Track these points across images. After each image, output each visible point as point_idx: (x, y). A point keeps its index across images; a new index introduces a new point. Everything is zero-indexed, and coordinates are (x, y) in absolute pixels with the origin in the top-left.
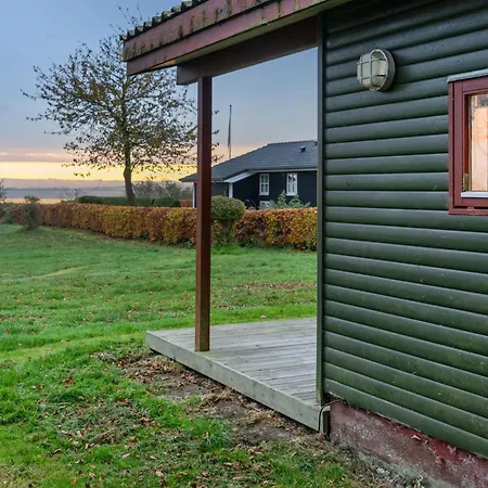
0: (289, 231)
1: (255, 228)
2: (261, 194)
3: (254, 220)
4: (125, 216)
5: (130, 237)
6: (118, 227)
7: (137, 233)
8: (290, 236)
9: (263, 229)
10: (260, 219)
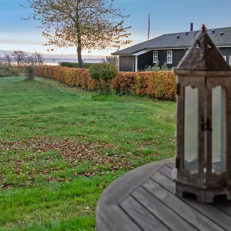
0: (147, 86)
1: (130, 83)
2: (154, 62)
3: (130, 78)
4: (73, 73)
5: (74, 86)
6: (70, 80)
7: (77, 84)
8: (147, 89)
9: (134, 83)
10: (133, 78)
